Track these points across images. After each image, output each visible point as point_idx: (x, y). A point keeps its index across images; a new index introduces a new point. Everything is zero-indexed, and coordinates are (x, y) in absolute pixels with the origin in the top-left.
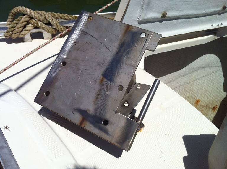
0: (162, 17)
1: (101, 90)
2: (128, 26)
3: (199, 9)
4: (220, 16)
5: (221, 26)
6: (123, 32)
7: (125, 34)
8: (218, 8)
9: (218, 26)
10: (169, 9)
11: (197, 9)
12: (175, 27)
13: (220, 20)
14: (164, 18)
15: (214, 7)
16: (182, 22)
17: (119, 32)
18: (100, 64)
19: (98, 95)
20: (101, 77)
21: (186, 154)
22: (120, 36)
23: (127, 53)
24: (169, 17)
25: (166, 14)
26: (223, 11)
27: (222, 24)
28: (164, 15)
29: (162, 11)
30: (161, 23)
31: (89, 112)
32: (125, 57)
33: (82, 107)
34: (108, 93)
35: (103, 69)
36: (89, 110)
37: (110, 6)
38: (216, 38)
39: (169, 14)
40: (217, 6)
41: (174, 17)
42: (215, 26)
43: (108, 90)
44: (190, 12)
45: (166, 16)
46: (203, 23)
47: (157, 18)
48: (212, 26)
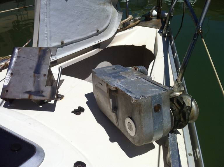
0: (61, 44)
1: (35, 79)
2: (40, 48)
3: (83, 35)
4: (97, 36)
5: (100, 42)
6: (38, 51)
7: (39, 51)
8: (94, 32)
9: (99, 42)
10: (64, 39)
11: (81, 35)
12: (72, 48)
13: (98, 39)
14: (63, 45)
15: (91, 32)
16: (76, 45)
17: (37, 52)
18: (31, 68)
19: (34, 82)
20: (33, 74)
21: (87, 101)
22: (38, 53)
23: (43, 59)
24: (65, 43)
25: (63, 42)
26: (98, 33)
27: (100, 41)
28: (62, 43)
29: (60, 40)
30: (62, 48)
31: (32, 91)
32: (43, 61)
33: (28, 90)
34: (39, 79)
35: (33, 70)
36: (32, 90)
37: (27, 45)
38: (101, 50)
39: (65, 42)
40: (93, 31)
41: (69, 43)
42: (97, 43)
43: (39, 78)
44: (78, 38)
45: (64, 43)
46: (89, 42)
47: (58, 46)
48: (95, 43)
